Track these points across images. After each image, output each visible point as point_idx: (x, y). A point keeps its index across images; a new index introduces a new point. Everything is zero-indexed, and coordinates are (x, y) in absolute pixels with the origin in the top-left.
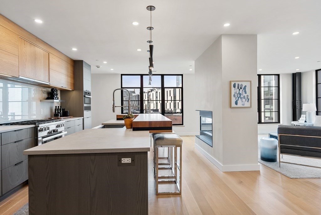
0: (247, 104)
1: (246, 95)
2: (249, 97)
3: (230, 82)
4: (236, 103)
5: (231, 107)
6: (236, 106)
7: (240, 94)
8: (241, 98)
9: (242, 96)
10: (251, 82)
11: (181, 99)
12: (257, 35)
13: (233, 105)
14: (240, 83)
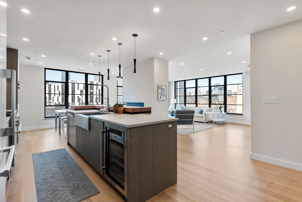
0: (165, 99)
1: (164, 93)
2: (166, 95)
3: (158, 85)
4: (160, 98)
5: (158, 100)
6: (160, 99)
7: (162, 93)
8: (162, 95)
9: (163, 94)
10: (166, 86)
11: (101, 94)
12: (168, 61)
13: (159, 99)
14: (162, 87)
